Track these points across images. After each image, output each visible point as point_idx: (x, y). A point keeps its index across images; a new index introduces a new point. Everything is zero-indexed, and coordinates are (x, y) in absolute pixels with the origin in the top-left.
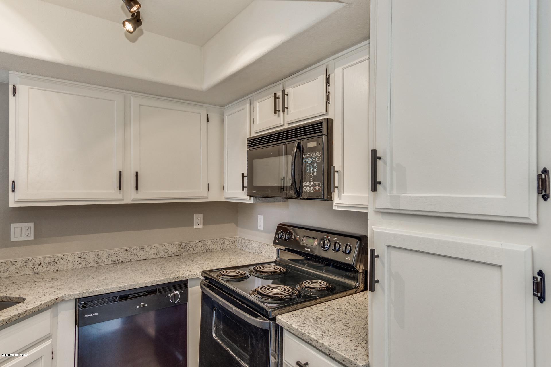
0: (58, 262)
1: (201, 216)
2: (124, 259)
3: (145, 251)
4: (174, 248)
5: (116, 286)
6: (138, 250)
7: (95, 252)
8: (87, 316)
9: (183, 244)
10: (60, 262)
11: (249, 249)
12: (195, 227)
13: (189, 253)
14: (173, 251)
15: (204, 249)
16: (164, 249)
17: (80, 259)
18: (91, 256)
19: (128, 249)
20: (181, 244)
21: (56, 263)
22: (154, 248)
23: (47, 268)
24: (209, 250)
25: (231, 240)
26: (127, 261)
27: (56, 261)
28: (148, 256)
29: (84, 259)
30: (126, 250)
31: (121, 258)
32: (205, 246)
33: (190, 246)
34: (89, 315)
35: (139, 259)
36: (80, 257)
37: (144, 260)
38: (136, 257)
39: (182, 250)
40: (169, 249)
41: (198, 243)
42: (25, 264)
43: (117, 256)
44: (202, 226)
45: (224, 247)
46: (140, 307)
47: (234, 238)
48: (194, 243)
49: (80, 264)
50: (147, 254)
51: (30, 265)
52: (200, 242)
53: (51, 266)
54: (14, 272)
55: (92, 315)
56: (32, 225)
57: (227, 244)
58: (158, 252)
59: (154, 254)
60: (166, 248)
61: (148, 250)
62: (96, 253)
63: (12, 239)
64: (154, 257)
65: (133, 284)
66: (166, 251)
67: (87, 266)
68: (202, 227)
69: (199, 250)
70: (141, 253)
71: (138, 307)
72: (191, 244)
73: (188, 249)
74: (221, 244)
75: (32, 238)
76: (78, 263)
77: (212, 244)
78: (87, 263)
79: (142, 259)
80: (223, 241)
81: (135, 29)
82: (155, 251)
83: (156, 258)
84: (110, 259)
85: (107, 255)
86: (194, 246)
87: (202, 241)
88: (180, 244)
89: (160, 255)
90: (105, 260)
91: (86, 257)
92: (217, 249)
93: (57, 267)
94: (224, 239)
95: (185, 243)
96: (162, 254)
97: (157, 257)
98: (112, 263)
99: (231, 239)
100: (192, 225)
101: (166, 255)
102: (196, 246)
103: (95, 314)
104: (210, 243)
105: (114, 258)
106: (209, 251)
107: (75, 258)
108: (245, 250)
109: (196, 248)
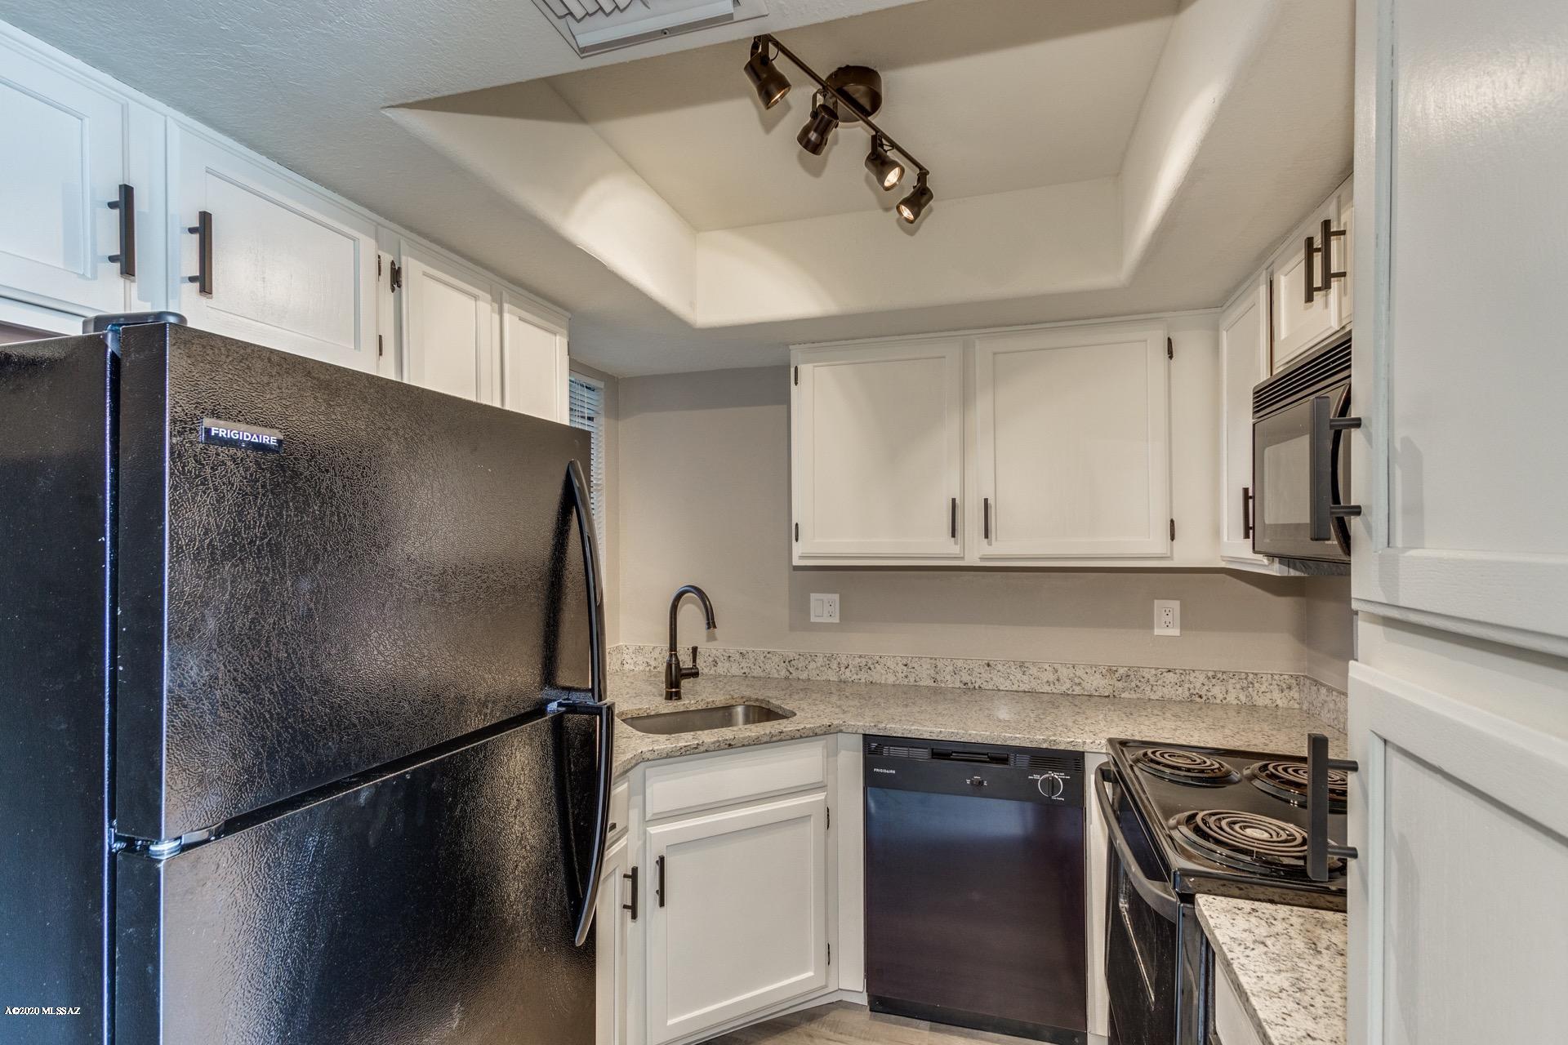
0: (872, 667)
1: (1175, 605)
2: (985, 684)
3: (1027, 673)
4: (1098, 676)
5: (925, 728)
6: (1013, 668)
7: (931, 659)
8: (878, 770)
9: (1121, 671)
10: (875, 668)
11: (1328, 715)
12: (1157, 631)
13: (1138, 695)
14: (1095, 684)
15: (1182, 693)
16: (1072, 675)
17: (905, 668)
18: (925, 667)
19: (991, 663)
20: (1117, 671)
21: (870, 668)
22: (1048, 668)
23: (857, 674)
24: (1201, 697)
25: (1274, 682)
26: (990, 687)
27: (869, 665)
28: (1034, 685)
29: (912, 670)
30: (988, 665)
31: (978, 680)
32: (1187, 686)
33: (1142, 680)
34: (881, 771)
35: (1015, 688)
36: (906, 665)
37: (1025, 692)
38: (1008, 683)
39: (1120, 685)
40: (1084, 676)
41: (1165, 674)
42: (828, 662)
43: (970, 672)
44: (1179, 630)
45: (1249, 696)
46: (972, 782)
47: (1286, 677)
48: (1153, 672)
49: (906, 677)
50: (1032, 679)
51: (834, 666)
52: (1169, 671)
53: (862, 672)
54: (815, 673)
55: (885, 771)
56: (836, 597)
57: (1263, 690)
58: (1058, 680)
59: (1048, 682)
60: (1077, 674)
61: (1033, 670)
62: (932, 661)
63: (813, 619)
64: (1046, 689)
65: (956, 731)
66: (1077, 680)
67: (917, 684)
68: (1179, 635)
69: (1168, 692)
70: (1019, 675)
71: (968, 781)
72: (1145, 674)
73: (1137, 686)
74: (1238, 686)
75: (836, 620)
76: (903, 675)
77: (1211, 682)
78: (918, 679)
79: (1021, 689)
80: (1246, 678)
81: (916, 215)
82: (1052, 678)
83: (1053, 693)
84: (958, 677)
85: (950, 668)
86: (1152, 680)
87: (1177, 671)
88: (1115, 669)
89: (1064, 688)
90: (948, 677)
91: (915, 665)
92: (1225, 698)
93: (871, 676)
94: (1251, 676)
95: (1126, 669)
96: (1068, 685)
97: (1055, 691)
98: (962, 686)
99: (1276, 677)
100: (1150, 626)
101: (1078, 690)
102: (1160, 682)
103: (891, 771)
104: (1202, 678)
105: (965, 678)
106: (1198, 700)
107: (897, 664)
108: (1319, 717)
109: (1160, 688)
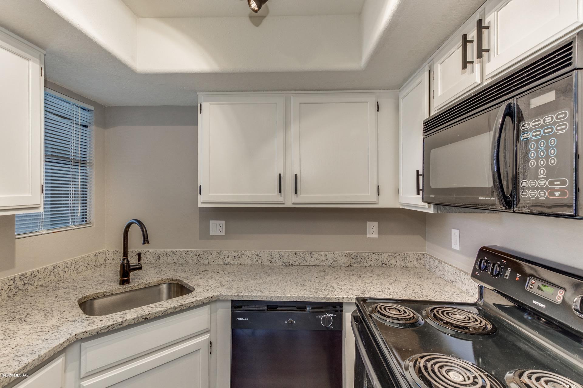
0: (240, 256)
1: (376, 224)
2: (294, 263)
3: (313, 257)
4: (344, 257)
5: (264, 295)
6: (307, 255)
7: (269, 251)
9: (354, 254)
10: (242, 257)
11: (439, 273)
12: (368, 236)
13: (361, 265)
14: (343, 261)
15: (379, 263)
16: (333, 257)
17: (257, 256)
18: (266, 256)
19: (297, 253)
20: (352, 254)
21: (239, 257)
22: (323, 254)
23: (233, 261)
24: (386, 264)
25: (415, 257)
26: (297, 264)
27: (239, 256)
28: (316, 262)
29: (260, 257)
30: (296, 254)
31: (291, 261)
32: (381, 260)
33: (362, 258)
35: (308, 264)
36: (257, 255)
37: (312, 265)
38: (305, 262)
39: (353, 261)
40: (338, 257)
41: (372, 255)
42: (218, 255)
43: (287, 257)
44: (377, 235)
45: (405, 264)
47: (419, 254)
48: (367, 254)
49: (257, 261)
50: (316, 260)
51: (222, 257)
52: (374, 254)
53: (236, 259)
54: (212, 260)
55: (243, 319)
56: (223, 222)
57: (410, 260)
58: (327, 260)
59: (322, 261)
60: (335, 256)
61: (316, 256)
62: (270, 253)
63: (211, 234)
64: (322, 264)
66: (335, 259)
67: (262, 264)
68: (377, 237)
69: (373, 263)
70: (310, 258)
72: (364, 255)
73: (360, 261)
74: (401, 259)
75: (223, 233)
76: (256, 260)
77: (390, 258)
78: (263, 262)
79: (310, 264)
80: (404, 256)
82: (324, 258)
83: (325, 266)
84: (281, 260)
85: (278, 256)
86: (367, 258)
87: (377, 253)
88: (351, 253)
89: (329, 263)
90: (277, 260)
91: (261, 255)
92: (396, 265)
93: (240, 261)
94: (406, 254)
95: (356, 253)
96: (331, 262)
97: (325, 264)
98: (283, 264)
99: (415, 255)
100: (365, 233)
101: (335, 264)
102: (370, 259)
104: (387, 256)
105: (285, 260)
106: (385, 266)
107: (253, 255)
108: (434, 273)
109: (370, 261)
